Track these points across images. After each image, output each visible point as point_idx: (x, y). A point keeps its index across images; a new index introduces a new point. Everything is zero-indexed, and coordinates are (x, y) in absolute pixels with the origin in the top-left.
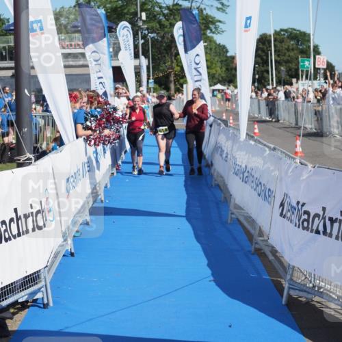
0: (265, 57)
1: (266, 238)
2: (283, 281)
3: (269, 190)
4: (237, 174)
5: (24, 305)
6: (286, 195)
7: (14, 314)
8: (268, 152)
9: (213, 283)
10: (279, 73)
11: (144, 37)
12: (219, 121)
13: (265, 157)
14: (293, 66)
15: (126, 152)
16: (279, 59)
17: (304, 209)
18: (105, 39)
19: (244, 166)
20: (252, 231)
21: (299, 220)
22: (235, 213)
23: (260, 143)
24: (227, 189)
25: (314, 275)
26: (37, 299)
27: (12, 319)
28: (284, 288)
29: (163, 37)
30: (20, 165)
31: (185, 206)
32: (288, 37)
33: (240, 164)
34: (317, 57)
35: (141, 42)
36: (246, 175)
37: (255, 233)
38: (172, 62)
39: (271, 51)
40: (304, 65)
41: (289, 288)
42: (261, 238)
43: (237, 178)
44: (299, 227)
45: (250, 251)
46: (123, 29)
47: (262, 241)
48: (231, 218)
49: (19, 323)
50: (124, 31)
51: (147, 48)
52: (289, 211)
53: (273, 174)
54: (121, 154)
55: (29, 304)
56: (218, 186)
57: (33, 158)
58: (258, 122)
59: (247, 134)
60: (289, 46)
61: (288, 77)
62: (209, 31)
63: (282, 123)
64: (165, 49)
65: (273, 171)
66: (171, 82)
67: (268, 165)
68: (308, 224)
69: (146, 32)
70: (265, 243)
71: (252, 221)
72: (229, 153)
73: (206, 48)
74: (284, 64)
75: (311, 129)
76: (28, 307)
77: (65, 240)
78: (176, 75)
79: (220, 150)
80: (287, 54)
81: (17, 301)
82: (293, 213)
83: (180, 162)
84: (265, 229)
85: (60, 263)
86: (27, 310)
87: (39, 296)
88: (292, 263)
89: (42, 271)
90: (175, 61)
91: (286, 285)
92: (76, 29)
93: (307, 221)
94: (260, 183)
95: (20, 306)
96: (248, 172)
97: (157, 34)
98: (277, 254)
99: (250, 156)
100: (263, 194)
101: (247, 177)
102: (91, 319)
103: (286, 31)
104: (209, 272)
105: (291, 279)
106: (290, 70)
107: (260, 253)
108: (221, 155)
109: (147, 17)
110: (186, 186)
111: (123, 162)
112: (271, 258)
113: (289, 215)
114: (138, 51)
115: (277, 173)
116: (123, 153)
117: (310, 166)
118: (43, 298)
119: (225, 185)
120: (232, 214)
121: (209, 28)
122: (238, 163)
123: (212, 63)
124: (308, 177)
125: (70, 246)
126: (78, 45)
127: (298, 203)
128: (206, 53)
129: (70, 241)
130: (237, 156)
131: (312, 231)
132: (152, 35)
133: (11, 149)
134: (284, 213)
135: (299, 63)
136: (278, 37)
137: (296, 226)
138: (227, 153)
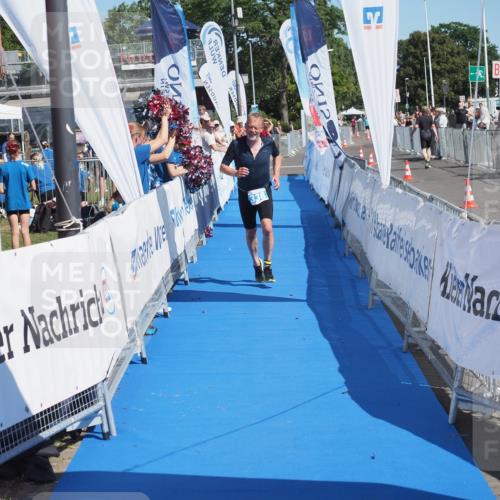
0: (418, 66)
1: (423, 329)
2: (448, 390)
3: (426, 258)
4: (378, 237)
5: (75, 436)
6: (449, 265)
7: (61, 449)
8: (422, 204)
9: (347, 395)
10: (439, 88)
11: (241, 43)
12: (353, 161)
13: (419, 211)
14: (460, 77)
15: (219, 210)
16: (438, 68)
17: (476, 284)
18: (185, 48)
19: (388, 225)
20: (403, 319)
21: (469, 301)
22: (379, 293)
23: (411, 190)
24: (366, 259)
25: (494, 380)
26: (94, 427)
27: (57, 456)
28: (450, 400)
29: (269, 42)
30: (63, 235)
31: (305, 285)
32: (451, 36)
33: (384, 223)
34: (494, 62)
35: (238, 50)
36: (392, 238)
37: (406, 321)
38: (284, 78)
39: (427, 56)
40: (475, 76)
41: (458, 400)
42: (416, 329)
43: (380, 243)
44: (469, 311)
45: (401, 348)
46: (210, 33)
47: (419, 332)
48: (373, 300)
49: (70, 461)
50: (211, 35)
51: (246, 59)
52: (454, 288)
53: (431, 235)
54: (212, 214)
55: (82, 434)
56: (354, 255)
57: (81, 224)
58: (410, 160)
59: (392, 178)
60: (452, 49)
61: (453, 93)
62: (336, 31)
63: (445, 161)
64: (272, 60)
65: (429, 231)
66: (283, 106)
67: (423, 222)
68: (482, 306)
69: (245, 35)
70: (421, 336)
71: (403, 305)
72: (368, 206)
73: (332, 55)
74: (446, 75)
75: (488, 167)
76: (81, 438)
77: (133, 340)
78: (289, 96)
79: (354, 202)
80: (451, 60)
81: (64, 430)
82: (461, 291)
83: (299, 223)
84: (422, 315)
85: (126, 374)
86: (79, 443)
87: (96, 422)
88: (461, 364)
89: (99, 386)
90: (288, 76)
91: (453, 396)
92: (144, 35)
93: (481, 301)
94: (413, 249)
95: (69, 437)
96: (395, 233)
97: (261, 37)
98: (440, 351)
99: (398, 210)
100: (416, 264)
101: (394, 241)
102: (172, 453)
103: (448, 26)
104: (341, 380)
105: (461, 387)
106: (456, 83)
107: (415, 350)
108: (357, 211)
109: (244, 14)
110: (307, 256)
111: (214, 225)
112: (431, 356)
113: (454, 293)
114: (234, 64)
115: (435, 233)
116: (215, 212)
117: (483, 222)
118: (102, 425)
119: (363, 253)
120: (374, 294)
121: (335, 26)
122: (380, 221)
123: (341, 77)
124: (480, 239)
125: (139, 348)
126: (147, 57)
127: (467, 276)
128: (333, 63)
129: (140, 342)
130: (378, 212)
131: (487, 317)
132: (254, 40)
133: (53, 211)
134: (448, 291)
135: (467, 72)
136: (437, 36)
137: (464, 309)
138: (364, 207)
